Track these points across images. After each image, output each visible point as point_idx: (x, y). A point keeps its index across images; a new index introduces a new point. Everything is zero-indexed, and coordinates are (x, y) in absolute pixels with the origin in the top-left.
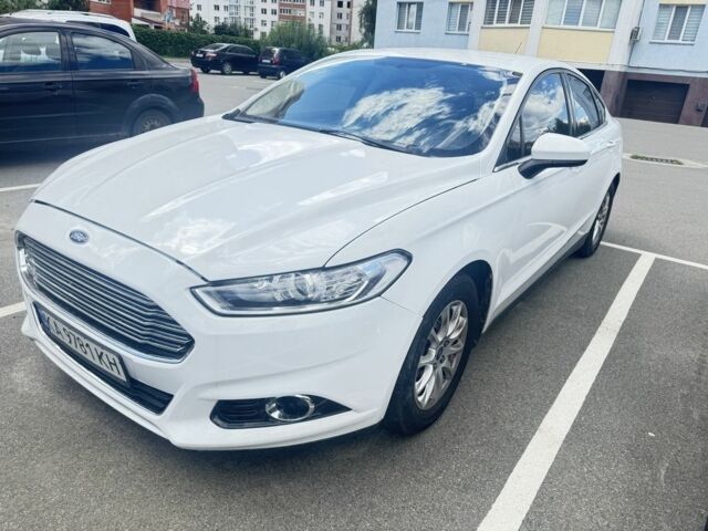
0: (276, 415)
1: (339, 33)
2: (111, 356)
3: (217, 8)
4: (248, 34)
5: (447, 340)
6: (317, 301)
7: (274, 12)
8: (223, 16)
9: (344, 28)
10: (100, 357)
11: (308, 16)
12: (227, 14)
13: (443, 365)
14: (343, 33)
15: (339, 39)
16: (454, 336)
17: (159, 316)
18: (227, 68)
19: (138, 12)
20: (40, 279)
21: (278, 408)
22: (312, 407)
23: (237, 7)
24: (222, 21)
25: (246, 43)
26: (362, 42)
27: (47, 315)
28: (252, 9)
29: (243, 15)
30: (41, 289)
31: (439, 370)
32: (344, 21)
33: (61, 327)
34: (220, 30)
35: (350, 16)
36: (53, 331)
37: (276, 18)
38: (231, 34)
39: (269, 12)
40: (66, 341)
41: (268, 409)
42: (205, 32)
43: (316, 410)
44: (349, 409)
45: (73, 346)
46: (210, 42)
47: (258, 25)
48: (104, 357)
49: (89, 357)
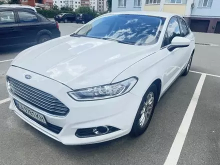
0: (97, 133)
1: (100, 9)
2: (41, 116)
3: (61, 2)
4: (71, 10)
5: (148, 105)
6: (109, 95)
7: (79, 3)
8: (63, 4)
9: (101, 7)
10: (37, 116)
11: (90, 3)
12: (65, 4)
13: (147, 113)
14: (101, 8)
15: (100, 10)
16: (150, 103)
17: (57, 102)
18: (66, 21)
19: (37, 4)
20: (15, 91)
21: (97, 130)
22: (108, 129)
23: (68, 2)
24: (63, 6)
25: (71, 13)
26: (108, 11)
27: (18, 103)
28: (72, 2)
29: (70, 4)
30: (15, 94)
31: (146, 114)
32: (101, 5)
33: (23, 106)
34: (63, 9)
35: (103, 3)
36: (20, 108)
37: (80, 5)
38: (66, 10)
39: (78, 3)
40: (25, 111)
41: (94, 131)
42: (58, 10)
43: (109, 130)
44: (120, 129)
45: (27, 113)
46: (60, 13)
47: (74, 7)
48: (38, 116)
49: (33, 116)
